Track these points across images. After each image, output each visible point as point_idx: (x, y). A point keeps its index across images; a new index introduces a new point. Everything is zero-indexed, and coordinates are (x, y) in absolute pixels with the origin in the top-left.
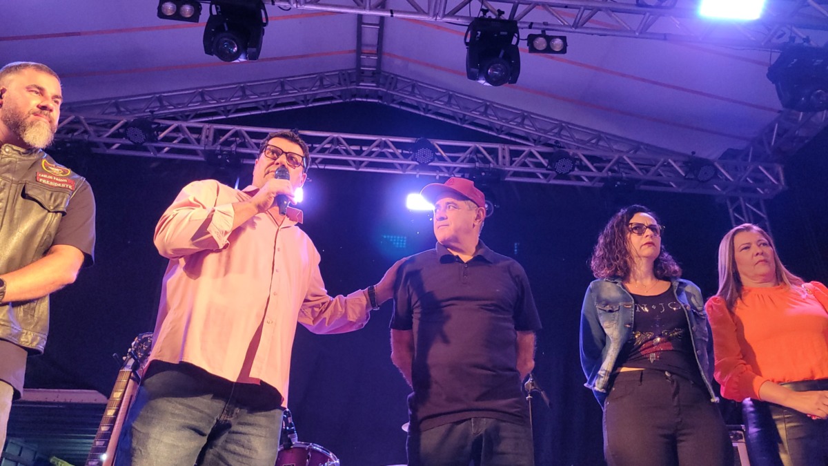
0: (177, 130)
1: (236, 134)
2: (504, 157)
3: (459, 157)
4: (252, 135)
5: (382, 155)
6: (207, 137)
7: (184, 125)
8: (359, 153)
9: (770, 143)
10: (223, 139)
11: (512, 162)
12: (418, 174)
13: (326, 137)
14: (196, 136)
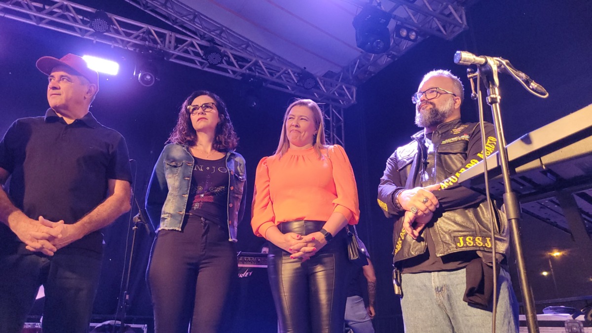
2: (170, 42)
3: (132, 34)
5: (63, 17)
8: (40, 10)
9: (353, 72)
11: (176, 47)
12: (95, 40)
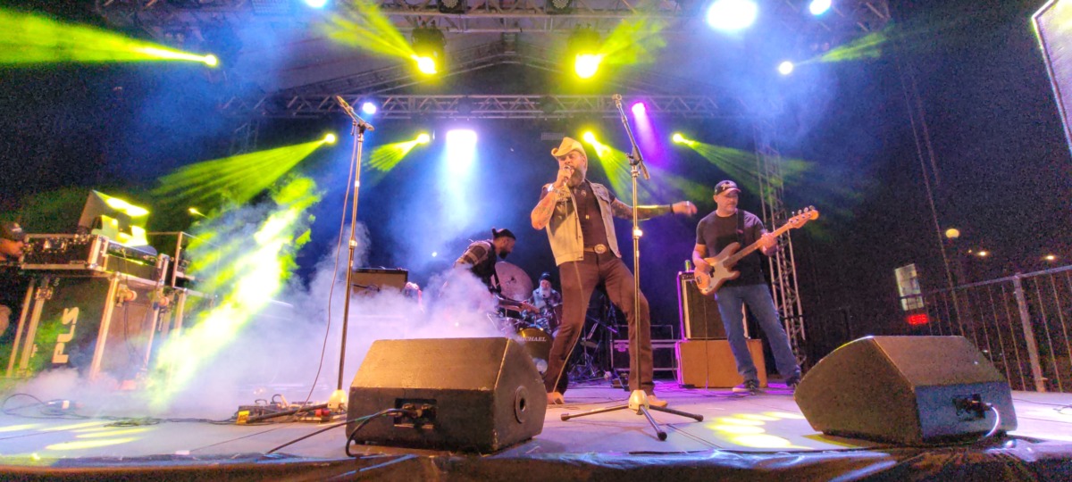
0: (392, 100)
1: (430, 100)
4: (438, 99)
5: (523, 107)
6: (412, 104)
7: (398, 97)
8: (507, 107)
10: (423, 104)
11: (605, 108)
13: (486, 99)
14: (405, 103)
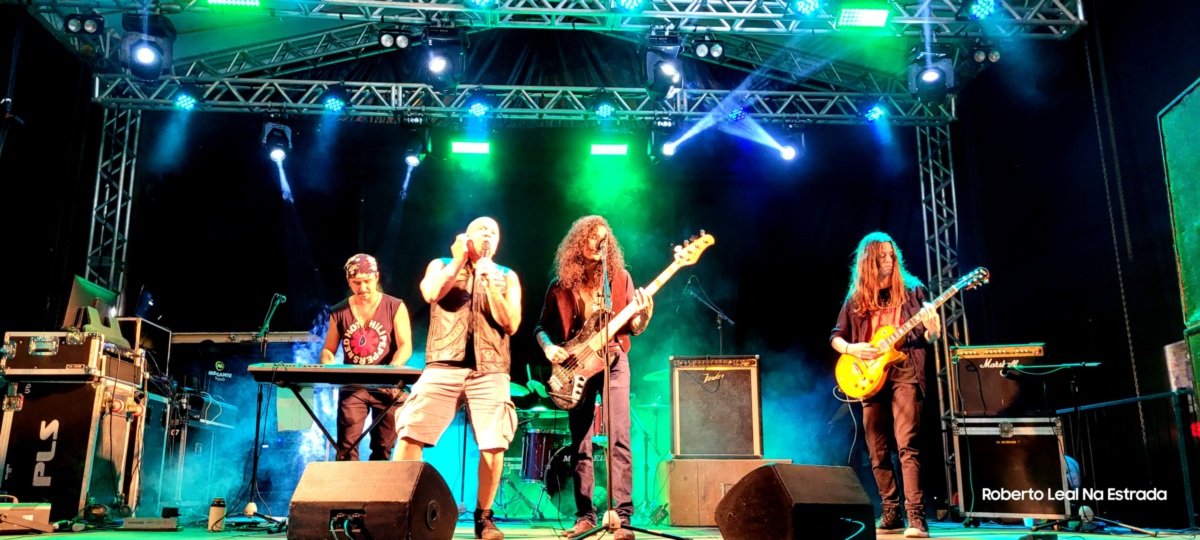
0: (366, 89)
1: (423, 91)
2: (682, 102)
5: (564, 103)
6: (397, 97)
7: (374, 84)
10: (413, 97)
11: (689, 109)
13: (509, 90)
